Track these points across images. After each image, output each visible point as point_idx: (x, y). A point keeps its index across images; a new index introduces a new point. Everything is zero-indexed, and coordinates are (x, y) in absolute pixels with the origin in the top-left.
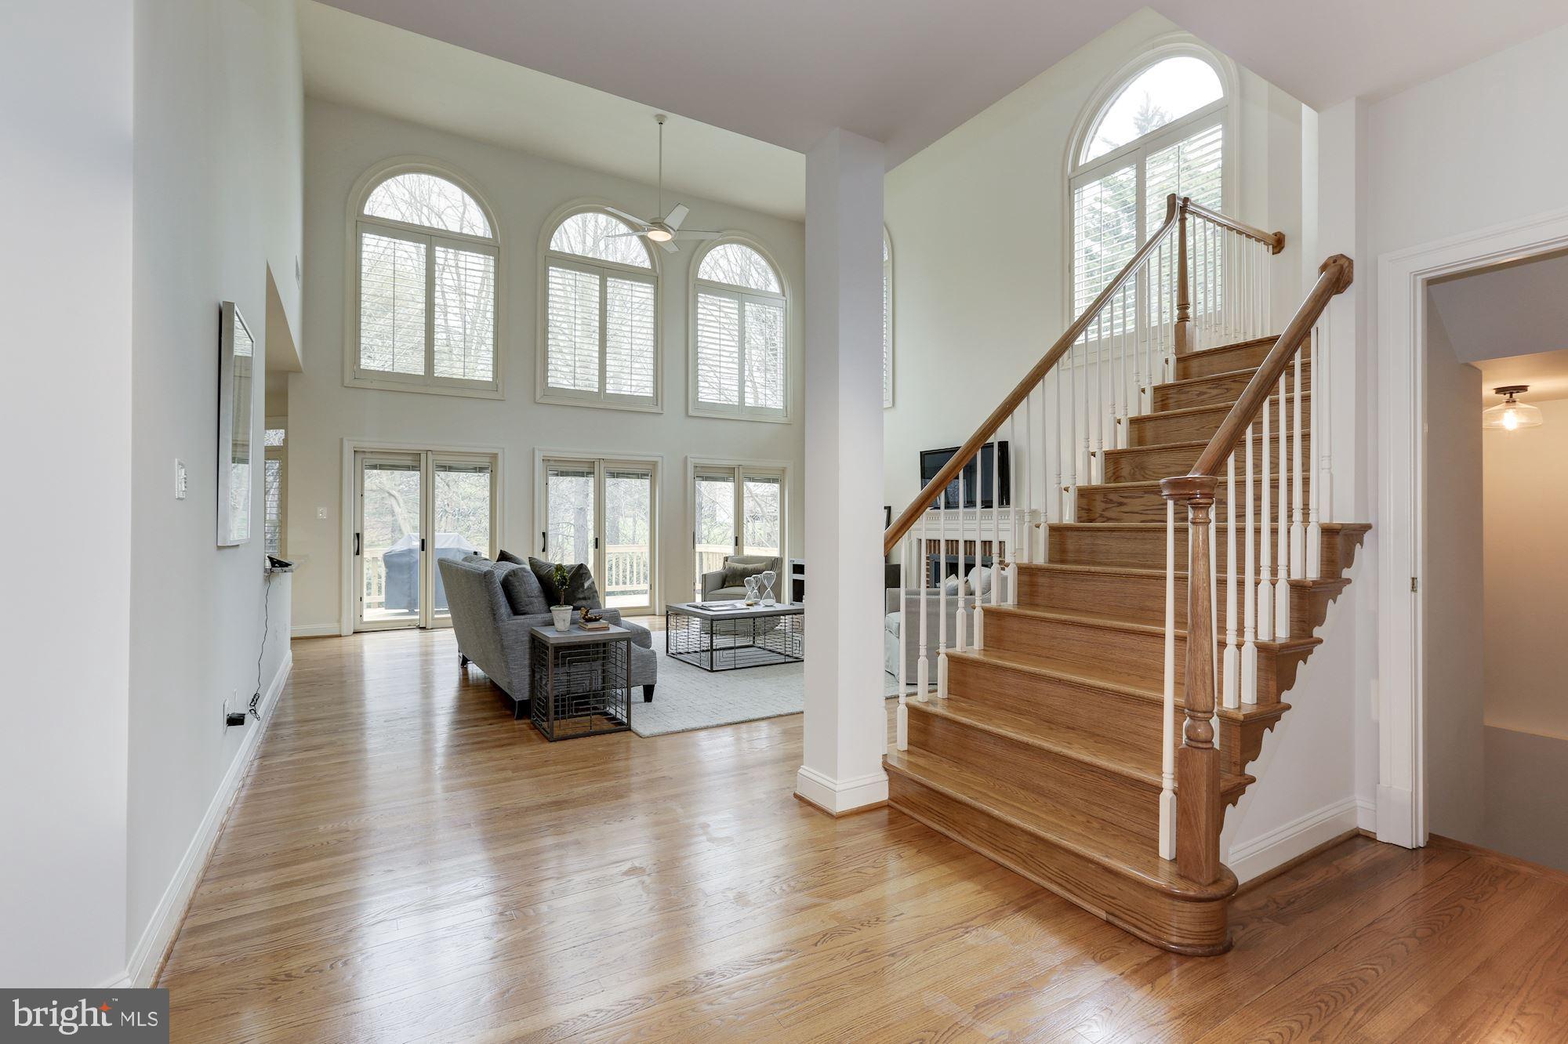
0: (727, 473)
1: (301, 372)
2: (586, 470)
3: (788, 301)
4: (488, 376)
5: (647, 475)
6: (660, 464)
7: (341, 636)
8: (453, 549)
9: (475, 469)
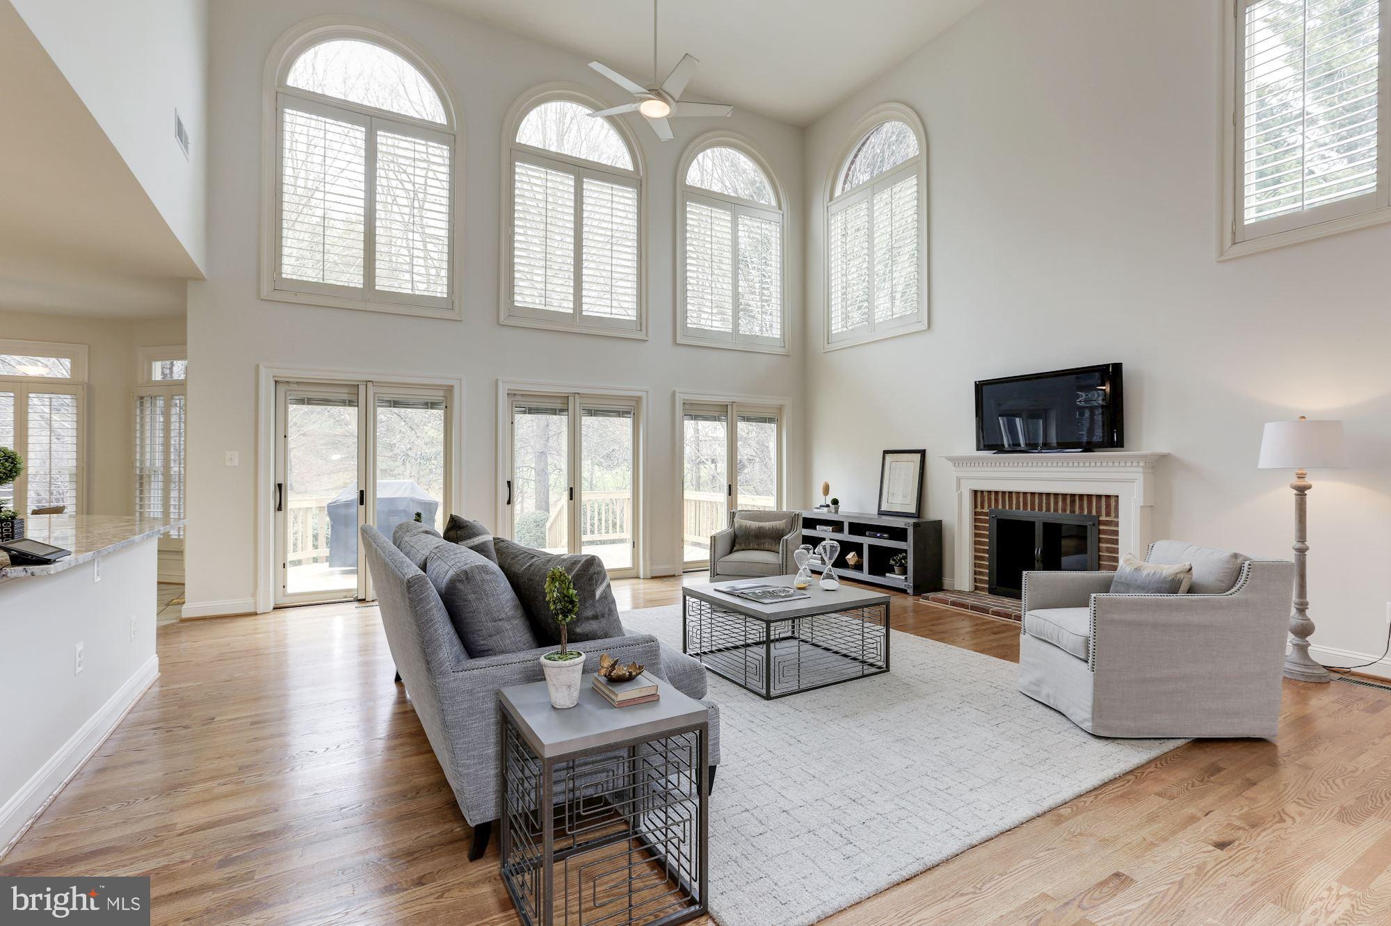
0: (720, 412)
1: (204, 280)
2: (559, 406)
3: (785, 215)
4: (441, 291)
5: (630, 413)
6: (644, 401)
7: (255, 614)
8: (406, 498)
9: (426, 404)
